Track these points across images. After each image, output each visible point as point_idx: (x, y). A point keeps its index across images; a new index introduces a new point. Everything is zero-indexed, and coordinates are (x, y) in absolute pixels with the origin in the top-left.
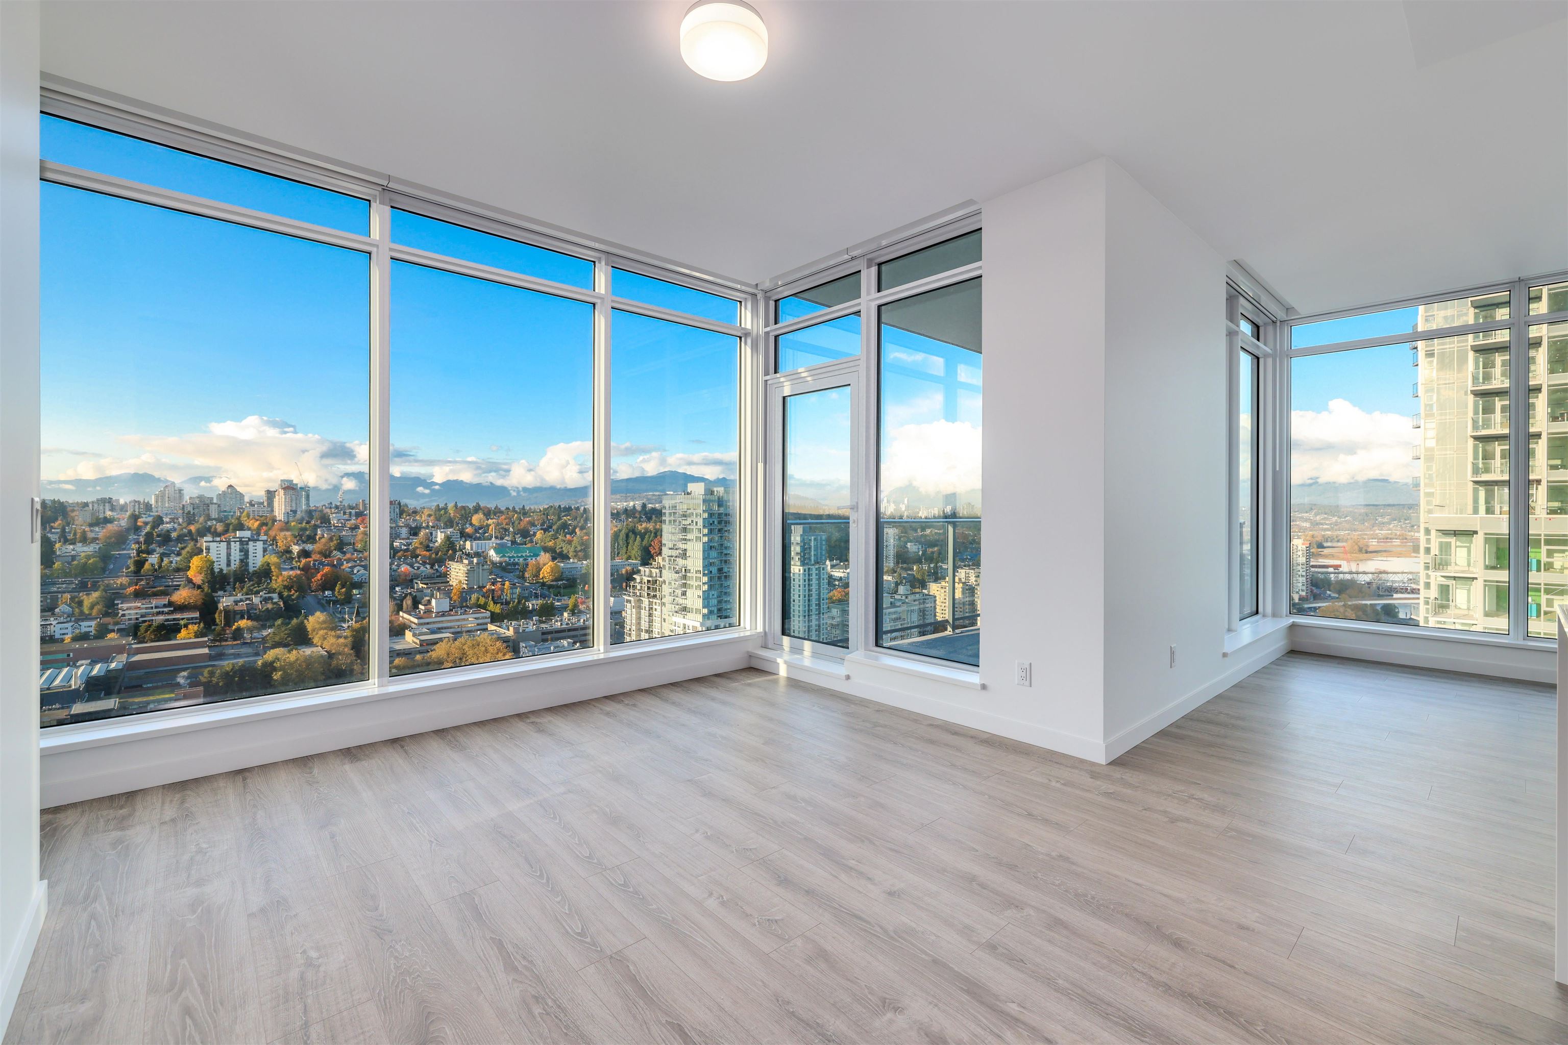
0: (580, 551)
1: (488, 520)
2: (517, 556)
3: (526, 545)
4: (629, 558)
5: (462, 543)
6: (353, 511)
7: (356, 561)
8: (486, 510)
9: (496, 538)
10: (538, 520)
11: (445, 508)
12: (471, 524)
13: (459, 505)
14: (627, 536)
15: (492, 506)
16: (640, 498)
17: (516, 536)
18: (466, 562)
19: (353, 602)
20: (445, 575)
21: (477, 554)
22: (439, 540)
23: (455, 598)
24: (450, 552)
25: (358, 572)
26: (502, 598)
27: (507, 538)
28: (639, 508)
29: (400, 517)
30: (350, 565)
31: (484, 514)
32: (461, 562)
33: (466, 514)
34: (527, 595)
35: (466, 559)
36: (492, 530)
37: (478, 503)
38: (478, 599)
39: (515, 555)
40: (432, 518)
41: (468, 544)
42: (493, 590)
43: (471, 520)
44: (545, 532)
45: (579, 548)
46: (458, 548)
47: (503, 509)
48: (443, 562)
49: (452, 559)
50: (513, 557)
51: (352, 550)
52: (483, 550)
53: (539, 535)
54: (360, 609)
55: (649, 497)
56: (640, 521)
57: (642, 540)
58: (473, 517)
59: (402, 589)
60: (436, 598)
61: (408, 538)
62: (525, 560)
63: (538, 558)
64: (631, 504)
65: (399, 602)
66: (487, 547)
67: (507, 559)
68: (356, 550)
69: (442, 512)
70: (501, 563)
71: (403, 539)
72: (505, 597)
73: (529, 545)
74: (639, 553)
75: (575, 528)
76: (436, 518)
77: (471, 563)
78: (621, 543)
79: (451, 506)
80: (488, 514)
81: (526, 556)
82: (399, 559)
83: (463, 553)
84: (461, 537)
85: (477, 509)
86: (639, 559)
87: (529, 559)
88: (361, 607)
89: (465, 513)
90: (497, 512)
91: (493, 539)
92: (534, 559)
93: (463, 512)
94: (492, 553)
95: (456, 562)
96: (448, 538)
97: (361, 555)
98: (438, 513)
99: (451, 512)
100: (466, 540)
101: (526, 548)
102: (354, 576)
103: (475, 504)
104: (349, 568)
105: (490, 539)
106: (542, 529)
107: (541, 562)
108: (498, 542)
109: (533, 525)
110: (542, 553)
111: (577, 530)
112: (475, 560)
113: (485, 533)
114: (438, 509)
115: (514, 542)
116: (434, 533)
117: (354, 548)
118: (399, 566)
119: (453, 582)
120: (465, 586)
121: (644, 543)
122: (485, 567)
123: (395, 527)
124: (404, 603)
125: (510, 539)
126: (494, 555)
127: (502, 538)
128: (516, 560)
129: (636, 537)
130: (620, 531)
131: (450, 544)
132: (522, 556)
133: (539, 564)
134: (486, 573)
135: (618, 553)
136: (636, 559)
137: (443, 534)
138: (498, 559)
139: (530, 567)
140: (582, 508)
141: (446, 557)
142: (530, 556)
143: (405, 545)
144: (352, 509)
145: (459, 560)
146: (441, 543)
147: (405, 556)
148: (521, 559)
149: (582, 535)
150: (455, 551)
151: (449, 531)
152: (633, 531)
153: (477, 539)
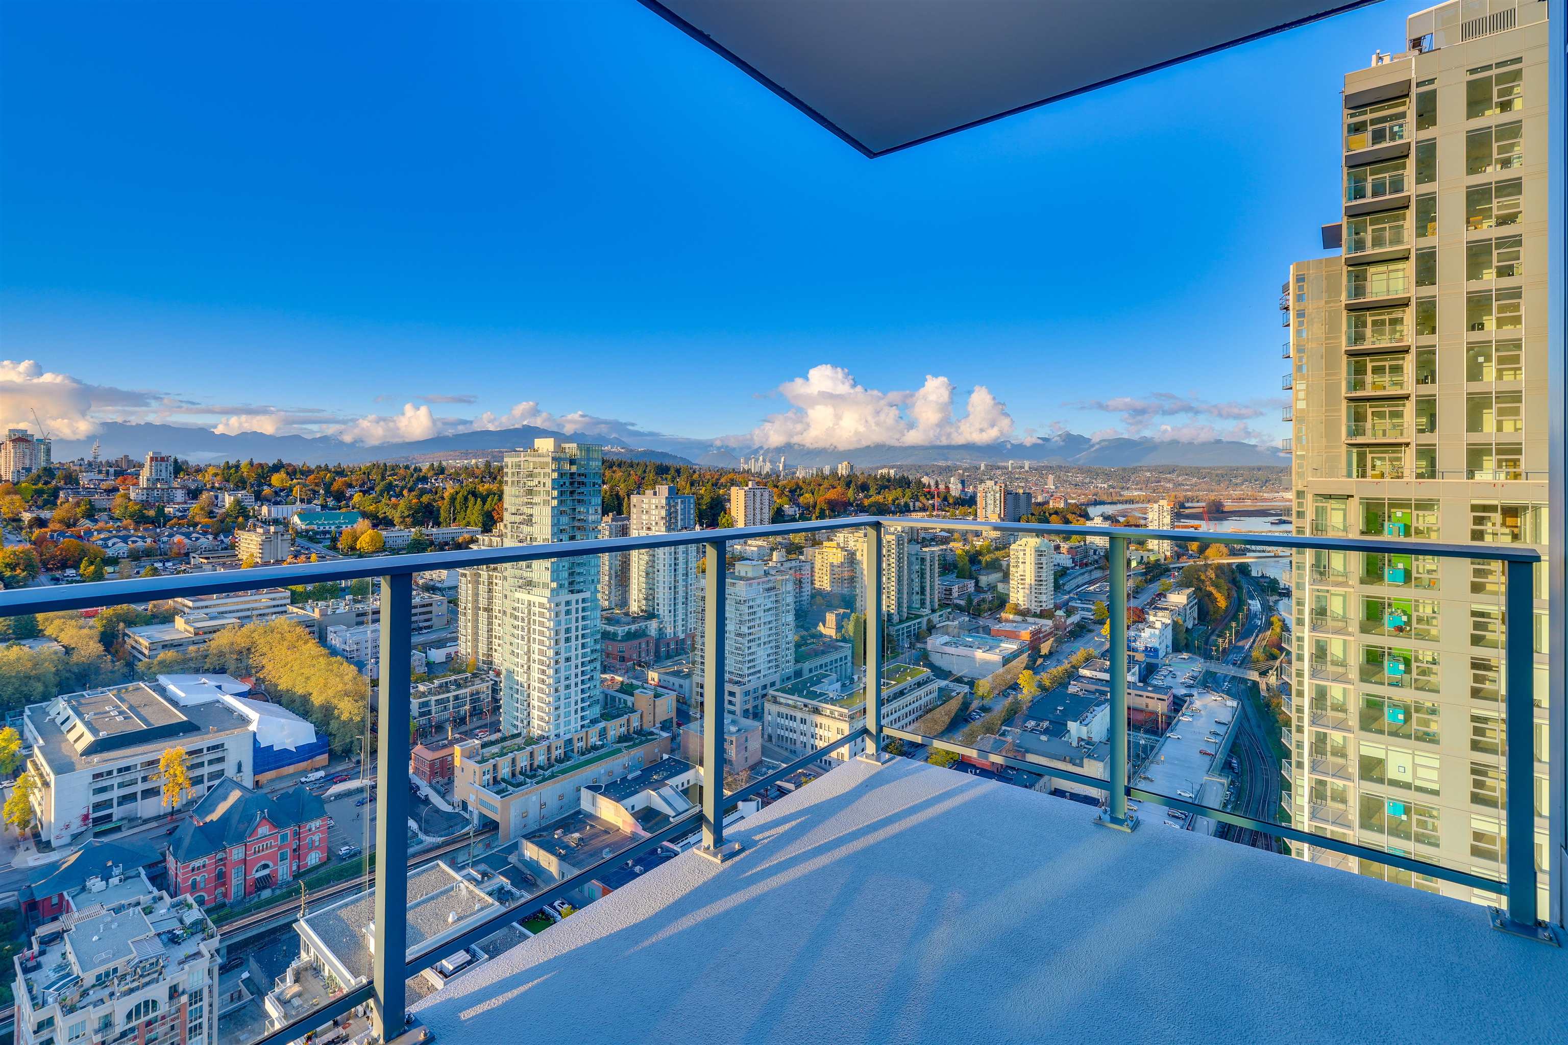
0: (408, 516)
1: (292, 480)
2: (328, 524)
3: (339, 509)
4: (468, 524)
5: (256, 507)
6: (112, 470)
7: (111, 532)
8: (290, 469)
9: (302, 501)
10: (357, 480)
11: (237, 467)
12: (270, 485)
13: (255, 462)
14: (466, 499)
15: (298, 463)
16: (483, 456)
17: (328, 500)
18: (260, 530)
20: (233, 546)
21: (276, 522)
22: (227, 505)
24: (241, 519)
25: (113, 545)
27: (315, 502)
28: (481, 466)
29: (176, 477)
30: (102, 536)
31: (288, 474)
32: (255, 530)
33: (264, 473)
35: (261, 527)
36: (298, 492)
37: (280, 460)
39: (326, 522)
40: (218, 478)
41: (265, 510)
43: (270, 480)
44: (364, 495)
45: (406, 513)
46: (251, 514)
47: (313, 467)
48: (229, 531)
49: (242, 527)
50: (323, 524)
51: (107, 518)
52: (285, 515)
53: (357, 498)
55: (492, 454)
56: (482, 482)
57: (484, 504)
58: (273, 477)
59: (174, 565)
61: (185, 503)
62: (338, 527)
63: (355, 526)
64: (474, 461)
66: (290, 513)
67: (315, 527)
68: (112, 518)
69: (233, 471)
70: (307, 531)
71: (178, 504)
73: (344, 510)
74: (480, 519)
75: (402, 489)
76: (224, 477)
77: (267, 532)
78: (458, 507)
79: (244, 462)
80: (293, 473)
81: (340, 523)
82: (171, 528)
83: (257, 520)
84: (256, 500)
85: (277, 468)
86: (480, 525)
87: (344, 526)
90: (306, 472)
91: (298, 503)
92: (349, 526)
93: (260, 471)
94: (296, 519)
95: (249, 531)
96: (238, 502)
97: (119, 524)
98: (227, 472)
99: (244, 470)
100: (262, 505)
101: (340, 513)
102: (107, 550)
103: (276, 462)
104: (101, 539)
105: (294, 503)
106: (360, 491)
107: (359, 530)
108: (305, 506)
109: (350, 486)
110: (360, 520)
111: (405, 492)
112: (272, 529)
113: (288, 496)
114: (228, 467)
115: (324, 507)
116: (220, 495)
117: (108, 515)
118: (171, 536)
119: (243, 555)
120: (259, 560)
121: (487, 506)
122: (285, 536)
123: (168, 489)
125: (319, 503)
126: (299, 522)
127: (309, 502)
128: (327, 528)
129: (476, 500)
130: (457, 493)
131: (241, 511)
132: (334, 524)
133: (355, 532)
134: (287, 545)
135: (455, 519)
136: (476, 525)
137: (233, 498)
138: (304, 527)
139: (344, 536)
140: (413, 467)
141: (235, 525)
142: (345, 523)
143: (181, 512)
144: (111, 467)
145: (252, 528)
146: (229, 508)
147: (179, 524)
148: (333, 527)
149: (411, 498)
150: (247, 518)
151: (240, 494)
152: (474, 494)
153: (277, 503)
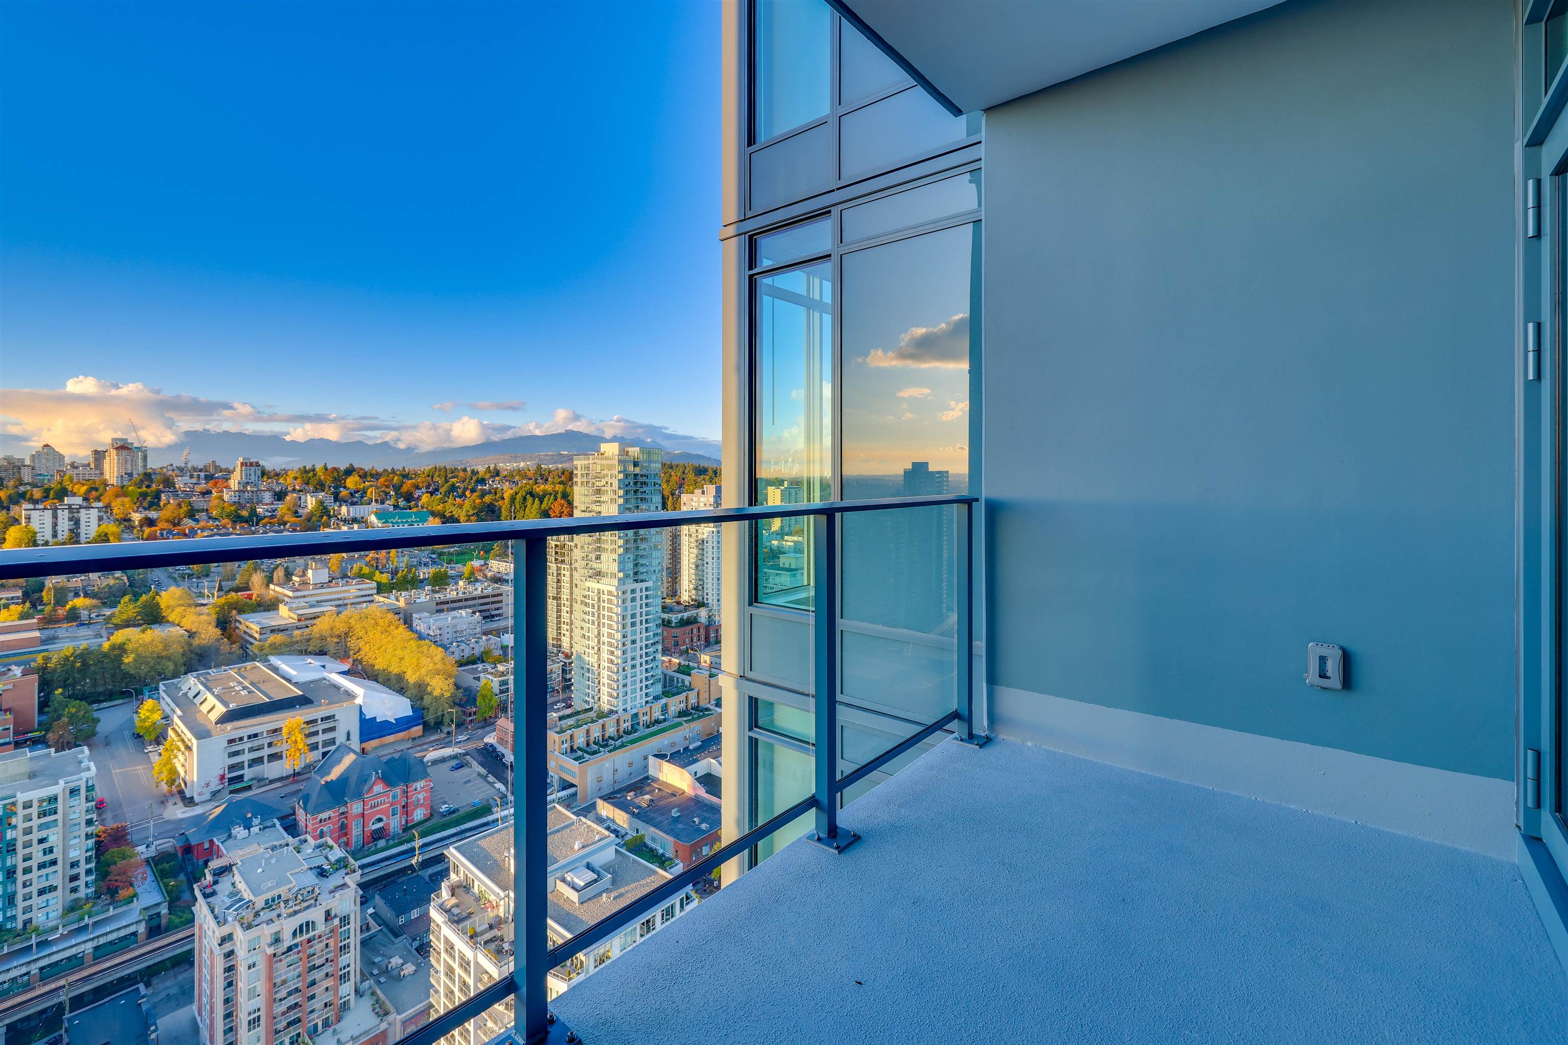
0: (473, 515)
1: (365, 482)
2: (402, 522)
3: (410, 509)
5: (336, 508)
6: (202, 474)
7: (212, 530)
8: (361, 473)
9: (376, 501)
10: (423, 482)
11: (314, 471)
12: (345, 487)
13: (329, 467)
14: (525, 499)
15: (367, 467)
16: (533, 459)
17: (399, 500)
19: (212, 575)
21: (355, 520)
22: (310, 507)
23: (334, 568)
24: (325, 518)
26: (387, 567)
27: (388, 502)
28: (534, 469)
29: (262, 480)
31: (360, 476)
33: (339, 477)
34: (415, 563)
36: (372, 493)
37: (351, 465)
38: (361, 569)
39: (399, 521)
40: (299, 481)
41: (344, 509)
42: (377, 559)
43: (345, 483)
44: (432, 495)
45: (471, 512)
46: (332, 514)
47: (380, 470)
49: (326, 526)
50: (397, 522)
51: (206, 518)
52: (363, 515)
53: (425, 498)
54: (222, 583)
55: (541, 457)
56: (536, 483)
57: (541, 504)
58: (347, 480)
60: (312, 569)
61: (272, 504)
64: (522, 464)
65: (268, 574)
66: (366, 512)
68: (211, 518)
69: (311, 474)
71: (266, 504)
72: (391, 566)
73: (414, 510)
75: (465, 489)
76: (304, 480)
78: (518, 507)
79: (319, 467)
80: (364, 476)
81: (412, 521)
82: (265, 526)
83: (338, 519)
84: (335, 501)
85: (349, 472)
88: (224, 580)
89: (338, 475)
90: (376, 476)
91: (373, 503)
93: (335, 474)
94: (373, 518)
96: (321, 503)
97: (218, 523)
98: (305, 475)
99: (320, 473)
100: (340, 506)
101: (412, 513)
103: (348, 466)
105: (369, 504)
106: (427, 492)
108: (380, 506)
109: (418, 488)
110: (431, 518)
111: (468, 493)
113: (362, 497)
114: (305, 471)
115: (396, 507)
116: (303, 497)
117: (207, 515)
121: (544, 506)
123: (257, 491)
124: (275, 574)
125: (391, 503)
126: (375, 521)
127: (382, 503)
129: (534, 500)
130: (516, 494)
131: (324, 510)
132: (407, 522)
135: (516, 517)
137: (314, 499)
138: (381, 525)
140: (471, 470)
141: (320, 523)
142: (416, 521)
143: (270, 512)
144: (201, 471)
145: (335, 526)
146: (313, 508)
147: (271, 523)
148: (407, 525)
149: (473, 498)
150: (330, 517)
151: (321, 495)
152: (532, 494)
153: (353, 504)
